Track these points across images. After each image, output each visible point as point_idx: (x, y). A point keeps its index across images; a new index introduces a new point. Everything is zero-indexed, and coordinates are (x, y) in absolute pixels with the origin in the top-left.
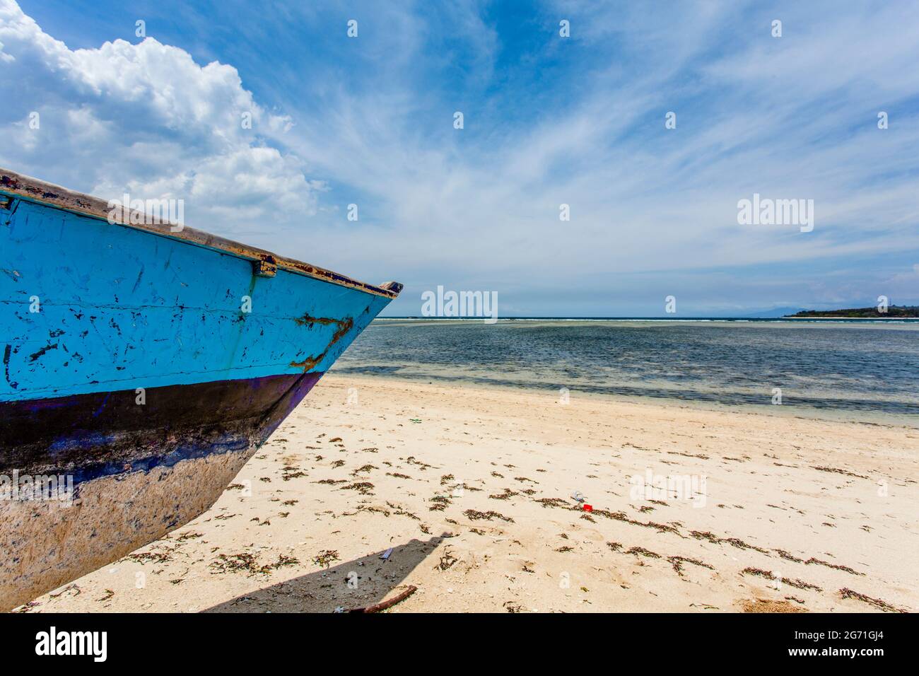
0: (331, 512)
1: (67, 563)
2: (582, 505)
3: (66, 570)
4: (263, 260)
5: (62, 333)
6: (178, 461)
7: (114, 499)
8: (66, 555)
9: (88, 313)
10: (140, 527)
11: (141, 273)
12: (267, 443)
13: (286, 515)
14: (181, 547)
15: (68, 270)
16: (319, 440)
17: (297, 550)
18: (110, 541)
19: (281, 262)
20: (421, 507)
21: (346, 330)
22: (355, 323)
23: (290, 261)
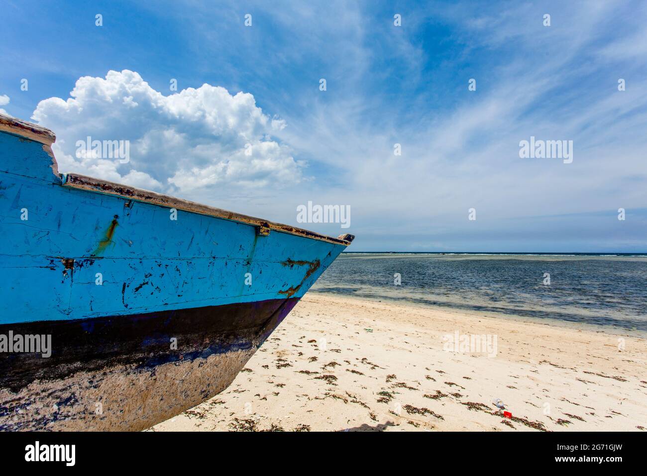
0: (307, 395)
1: (148, 416)
2: (503, 412)
3: (146, 420)
4: (262, 225)
5: (151, 275)
6: (210, 355)
7: (174, 378)
8: (147, 411)
9: (164, 263)
10: (187, 397)
11: (193, 238)
12: (267, 341)
13: (277, 394)
14: (212, 409)
15: (155, 239)
16: (301, 340)
17: (283, 422)
18: (170, 404)
19: (273, 226)
20: (371, 398)
21: (315, 269)
22: (321, 263)
23: (278, 225)
